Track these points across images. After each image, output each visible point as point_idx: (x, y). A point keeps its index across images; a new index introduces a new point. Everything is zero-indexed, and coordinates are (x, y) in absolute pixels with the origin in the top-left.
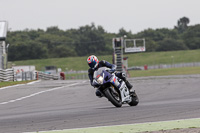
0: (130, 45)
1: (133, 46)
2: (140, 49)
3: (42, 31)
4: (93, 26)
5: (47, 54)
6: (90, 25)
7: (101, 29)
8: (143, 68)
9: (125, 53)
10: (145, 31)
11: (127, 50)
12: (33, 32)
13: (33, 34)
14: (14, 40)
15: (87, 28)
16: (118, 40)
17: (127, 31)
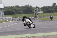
0: (39, 11)
1: (40, 11)
2: (42, 12)
3: (14, 7)
4: (29, 5)
5: (15, 13)
6: (28, 5)
7: (31, 6)
8: (43, 17)
10: (43, 7)
11: (38, 12)
12: (11, 7)
13: (11, 8)
14: (6, 9)
15: (27, 6)
16: (36, 9)
17: (38, 7)
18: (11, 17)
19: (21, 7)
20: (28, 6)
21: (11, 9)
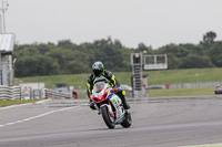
0: (149, 61)
1: (153, 63)
2: (161, 66)
4: (110, 39)
5: (58, 70)
6: (106, 39)
7: (118, 44)
8: (164, 87)
9: (144, 70)
10: (167, 47)
11: (147, 67)
12: (42, 45)
13: (43, 48)
14: (22, 54)
15: (103, 42)
16: (137, 55)
18: (42, 85)
19: (81, 46)
20: (106, 42)
21: (40, 55)
